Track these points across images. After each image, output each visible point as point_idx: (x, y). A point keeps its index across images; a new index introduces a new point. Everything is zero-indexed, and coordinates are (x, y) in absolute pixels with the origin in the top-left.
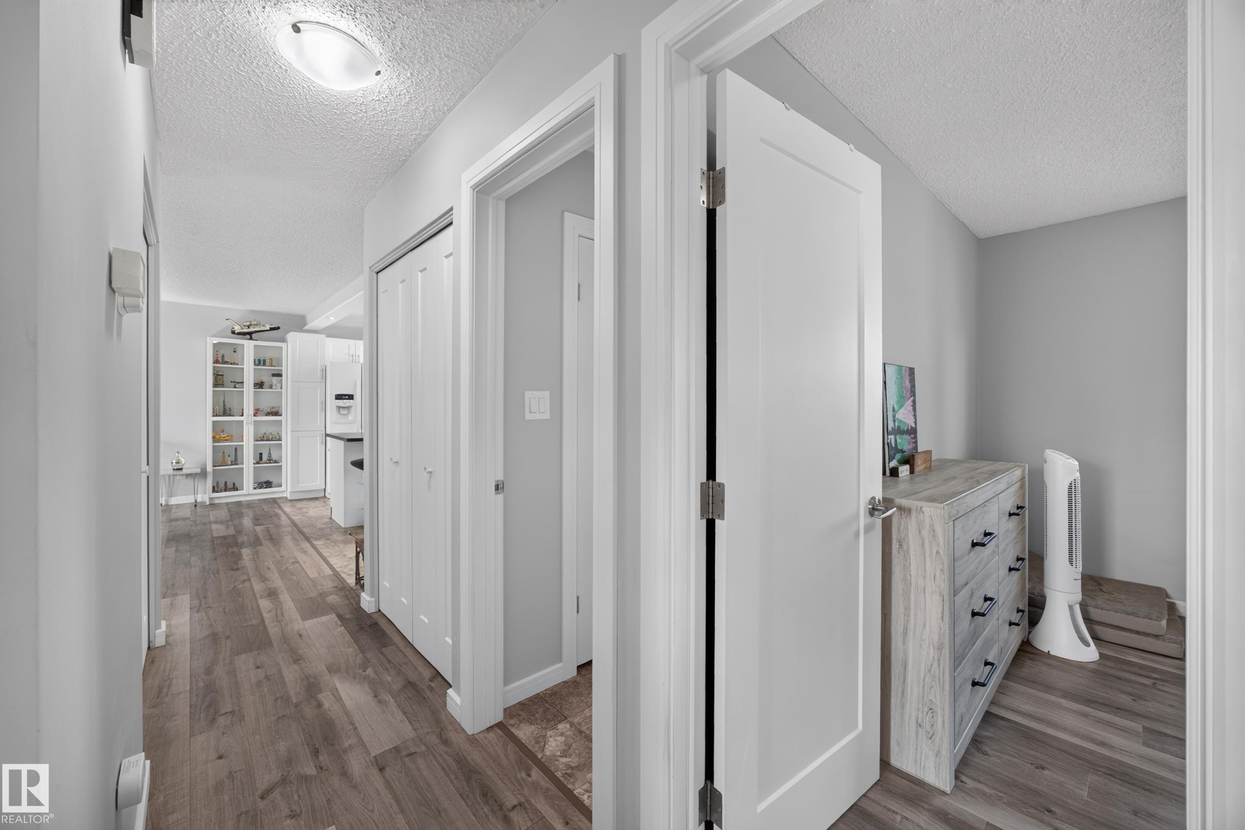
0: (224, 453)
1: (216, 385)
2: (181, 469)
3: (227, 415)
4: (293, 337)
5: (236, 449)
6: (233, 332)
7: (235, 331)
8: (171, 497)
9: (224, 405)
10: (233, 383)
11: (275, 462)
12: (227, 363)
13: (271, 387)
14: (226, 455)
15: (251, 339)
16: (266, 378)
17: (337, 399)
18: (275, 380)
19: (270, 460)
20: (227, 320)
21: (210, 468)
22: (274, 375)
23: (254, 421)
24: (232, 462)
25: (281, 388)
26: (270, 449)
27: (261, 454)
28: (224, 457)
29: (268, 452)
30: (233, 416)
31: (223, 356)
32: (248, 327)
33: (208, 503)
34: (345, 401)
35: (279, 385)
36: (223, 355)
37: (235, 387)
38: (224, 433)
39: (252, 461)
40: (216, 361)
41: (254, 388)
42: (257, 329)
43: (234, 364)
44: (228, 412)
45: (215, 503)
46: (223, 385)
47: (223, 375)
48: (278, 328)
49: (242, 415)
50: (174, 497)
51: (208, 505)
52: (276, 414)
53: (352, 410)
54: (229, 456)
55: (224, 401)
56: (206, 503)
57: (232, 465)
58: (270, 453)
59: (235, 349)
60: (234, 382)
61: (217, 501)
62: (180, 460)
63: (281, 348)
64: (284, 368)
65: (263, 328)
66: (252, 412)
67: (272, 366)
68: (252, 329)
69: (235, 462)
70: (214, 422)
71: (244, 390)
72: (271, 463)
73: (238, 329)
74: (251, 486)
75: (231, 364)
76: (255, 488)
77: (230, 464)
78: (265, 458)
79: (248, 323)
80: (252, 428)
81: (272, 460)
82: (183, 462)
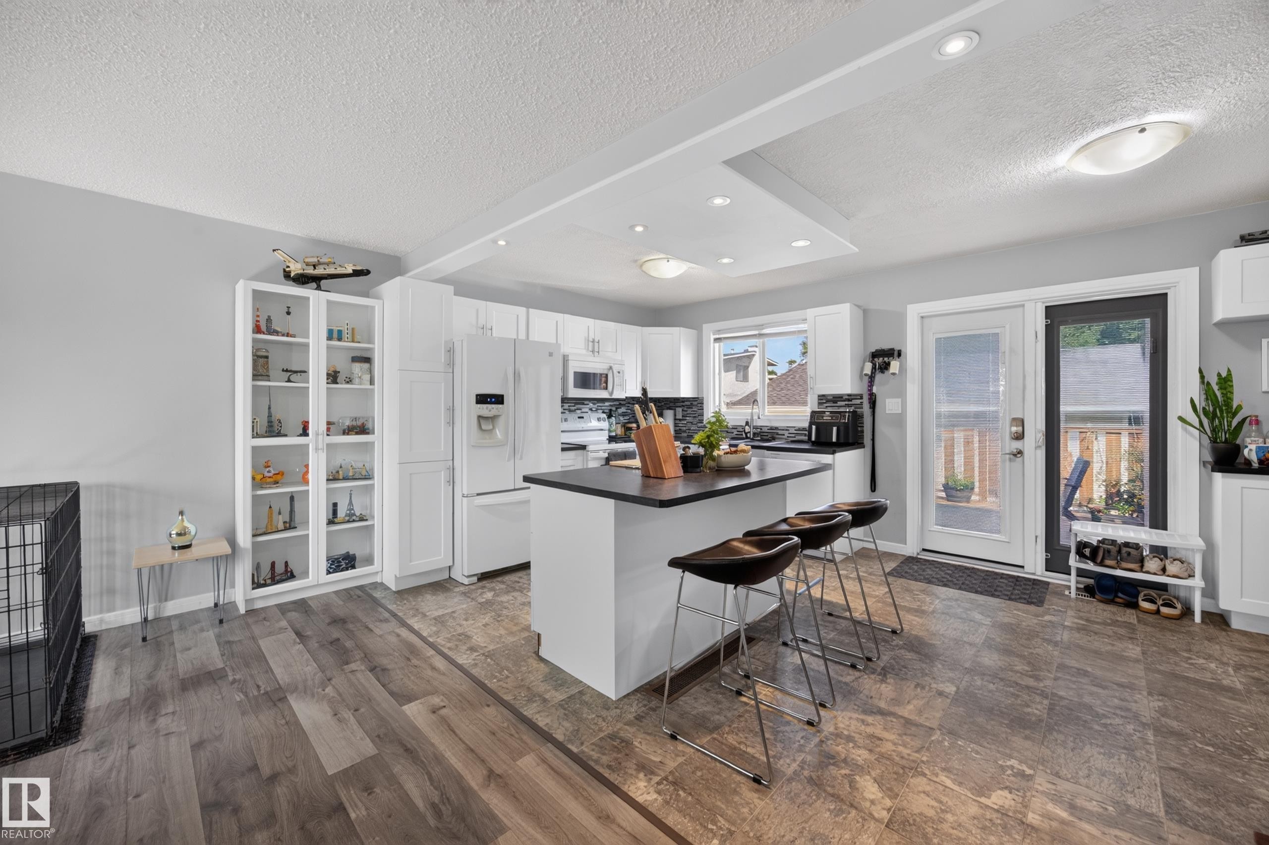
0: (270, 507)
1: (256, 376)
2: (188, 546)
3: (274, 434)
4: (391, 288)
5: (292, 499)
6: (287, 275)
7: (290, 272)
8: (166, 600)
9: (270, 416)
10: (285, 373)
11: (362, 519)
12: (276, 333)
13: (349, 381)
14: (275, 509)
15: (319, 288)
16: (342, 365)
17: (478, 402)
18: (357, 367)
19: (351, 518)
20: (274, 250)
21: (244, 538)
22: (355, 359)
23: (328, 445)
24: (285, 522)
25: (372, 382)
26: (351, 494)
27: (335, 505)
28: (270, 516)
29: (348, 501)
30: (286, 435)
31: (269, 320)
32: (314, 266)
33: (242, 610)
34: (490, 406)
35: (367, 377)
36: (269, 317)
37: (289, 381)
38: (271, 469)
39: (324, 520)
40: (257, 329)
41: (327, 383)
42: (331, 270)
43: (288, 335)
44: (276, 428)
45: (255, 607)
46: (268, 376)
47: (267, 357)
48: (367, 273)
49: (305, 433)
50: (172, 599)
51: (243, 615)
52: (363, 430)
53: (501, 422)
54: (280, 513)
55: (269, 408)
56: (237, 609)
57: (286, 529)
58: (351, 503)
59: (288, 307)
60: (287, 371)
61: (259, 605)
62: (185, 528)
63: (373, 308)
64: (377, 346)
65: (340, 271)
66: (323, 427)
67: (353, 341)
68: (320, 271)
69: (290, 526)
70: (254, 449)
71: (311, 385)
72: (354, 521)
73: (296, 268)
74: (324, 565)
75: (283, 335)
76: (329, 573)
77: (281, 526)
78: (342, 513)
79: (315, 260)
80: (323, 456)
81: (354, 515)
82: (193, 533)
